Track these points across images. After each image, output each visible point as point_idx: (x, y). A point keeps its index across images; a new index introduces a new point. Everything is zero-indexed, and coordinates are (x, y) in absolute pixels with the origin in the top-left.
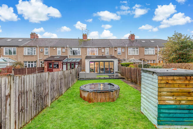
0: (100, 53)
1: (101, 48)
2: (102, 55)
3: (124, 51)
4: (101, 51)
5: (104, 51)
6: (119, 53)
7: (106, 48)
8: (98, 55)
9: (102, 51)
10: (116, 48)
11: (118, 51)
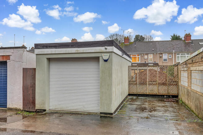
0: (142, 60)
1: (143, 54)
2: (144, 63)
3: (171, 58)
4: (143, 57)
5: (147, 58)
6: (164, 60)
7: (149, 55)
8: (140, 62)
9: (145, 58)
10: (161, 54)
11: (163, 57)
